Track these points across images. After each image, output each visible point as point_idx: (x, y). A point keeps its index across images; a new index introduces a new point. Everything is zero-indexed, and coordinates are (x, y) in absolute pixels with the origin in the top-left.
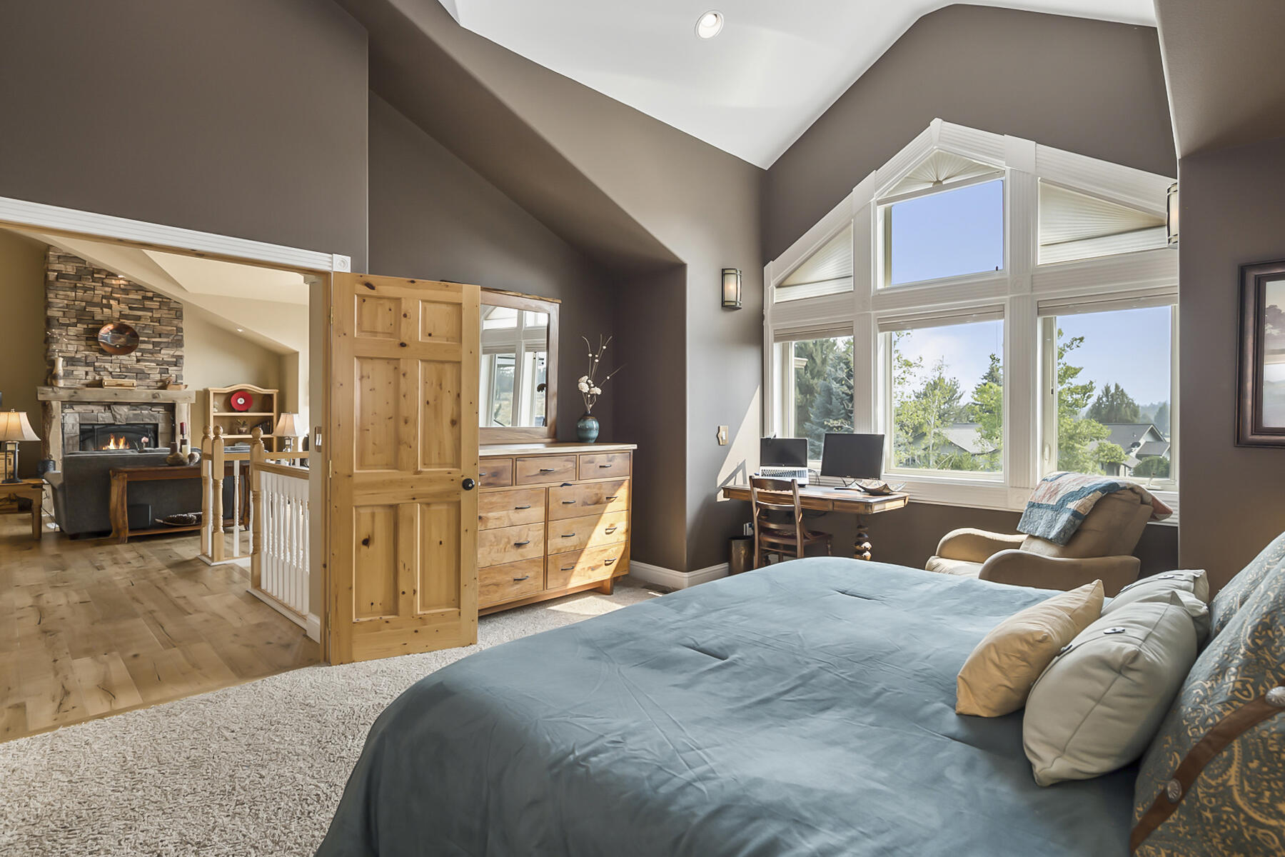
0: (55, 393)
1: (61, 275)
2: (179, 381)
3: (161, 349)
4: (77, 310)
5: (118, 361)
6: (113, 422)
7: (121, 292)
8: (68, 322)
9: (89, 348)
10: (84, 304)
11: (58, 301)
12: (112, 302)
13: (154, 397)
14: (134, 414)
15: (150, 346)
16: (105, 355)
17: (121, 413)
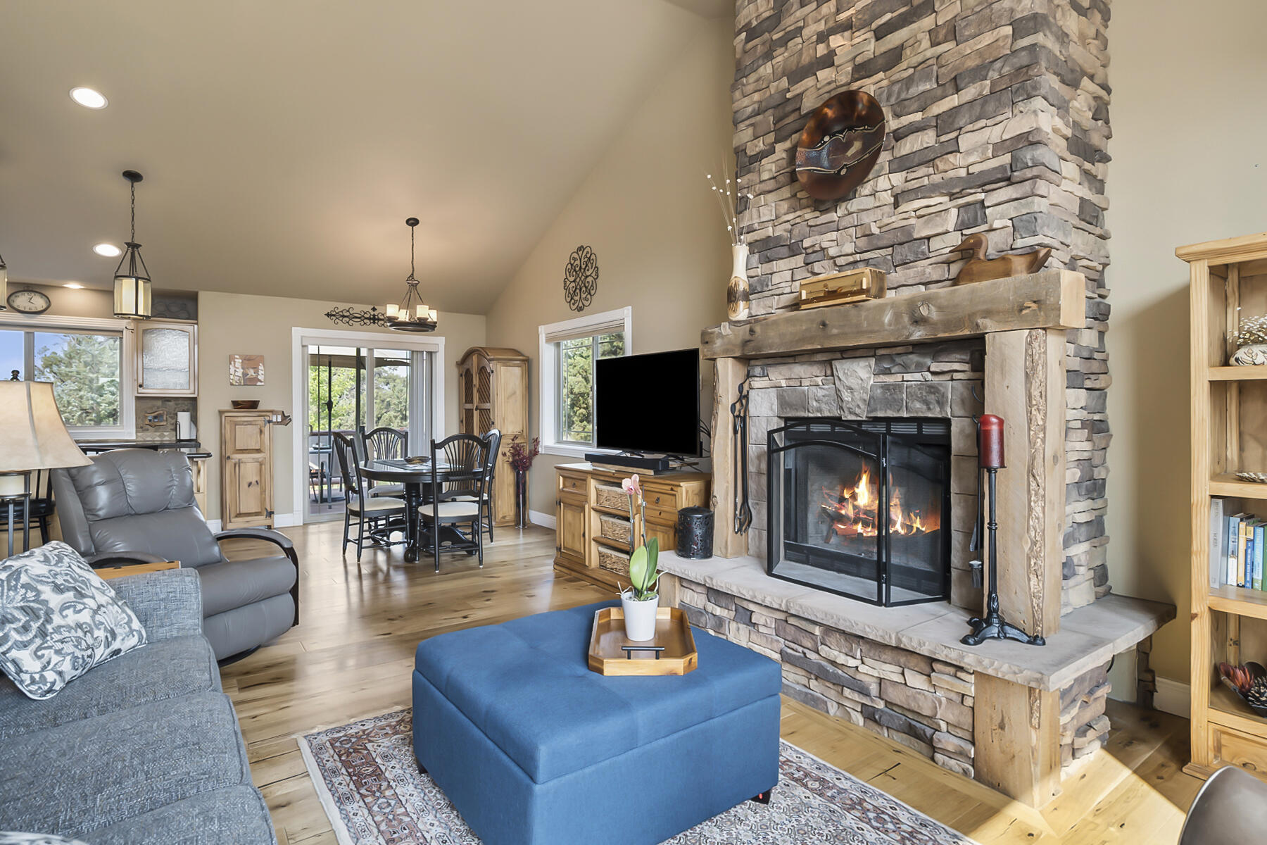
0: (723, 336)
1: (752, 33)
3: (960, 130)
4: (774, 108)
5: (853, 219)
6: (836, 413)
8: (761, 147)
9: (794, 202)
10: (784, 82)
11: (746, 101)
12: (836, 41)
13: (916, 319)
14: (886, 387)
16: (824, 212)
17: (852, 382)
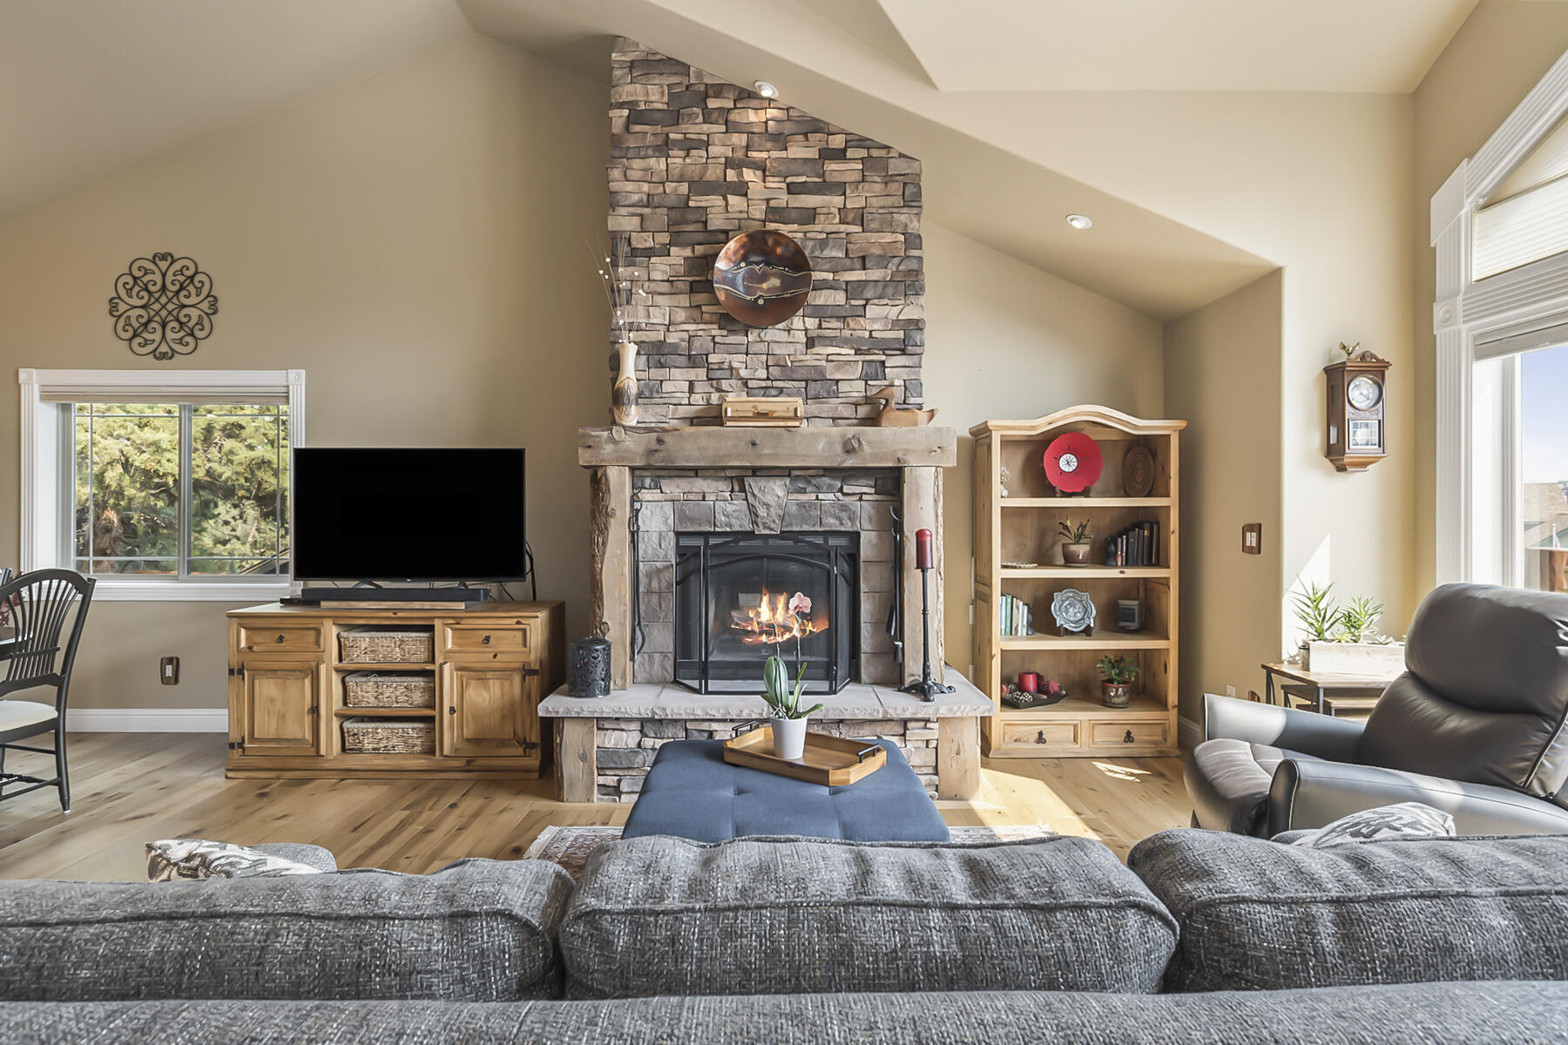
0: (615, 442)
1: (637, 116)
2: (912, 400)
3: (868, 300)
4: (670, 208)
5: (763, 347)
6: (748, 527)
7: (769, 145)
8: (650, 244)
9: (696, 313)
10: (684, 188)
11: (630, 186)
12: (748, 175)
13: (849, 450)
14: (801, 505)
15: (839, 298)
16: (732, 332)
17: (769, 499)
